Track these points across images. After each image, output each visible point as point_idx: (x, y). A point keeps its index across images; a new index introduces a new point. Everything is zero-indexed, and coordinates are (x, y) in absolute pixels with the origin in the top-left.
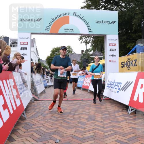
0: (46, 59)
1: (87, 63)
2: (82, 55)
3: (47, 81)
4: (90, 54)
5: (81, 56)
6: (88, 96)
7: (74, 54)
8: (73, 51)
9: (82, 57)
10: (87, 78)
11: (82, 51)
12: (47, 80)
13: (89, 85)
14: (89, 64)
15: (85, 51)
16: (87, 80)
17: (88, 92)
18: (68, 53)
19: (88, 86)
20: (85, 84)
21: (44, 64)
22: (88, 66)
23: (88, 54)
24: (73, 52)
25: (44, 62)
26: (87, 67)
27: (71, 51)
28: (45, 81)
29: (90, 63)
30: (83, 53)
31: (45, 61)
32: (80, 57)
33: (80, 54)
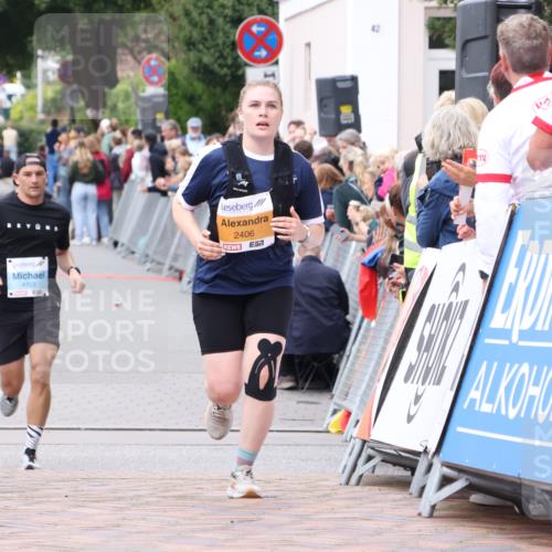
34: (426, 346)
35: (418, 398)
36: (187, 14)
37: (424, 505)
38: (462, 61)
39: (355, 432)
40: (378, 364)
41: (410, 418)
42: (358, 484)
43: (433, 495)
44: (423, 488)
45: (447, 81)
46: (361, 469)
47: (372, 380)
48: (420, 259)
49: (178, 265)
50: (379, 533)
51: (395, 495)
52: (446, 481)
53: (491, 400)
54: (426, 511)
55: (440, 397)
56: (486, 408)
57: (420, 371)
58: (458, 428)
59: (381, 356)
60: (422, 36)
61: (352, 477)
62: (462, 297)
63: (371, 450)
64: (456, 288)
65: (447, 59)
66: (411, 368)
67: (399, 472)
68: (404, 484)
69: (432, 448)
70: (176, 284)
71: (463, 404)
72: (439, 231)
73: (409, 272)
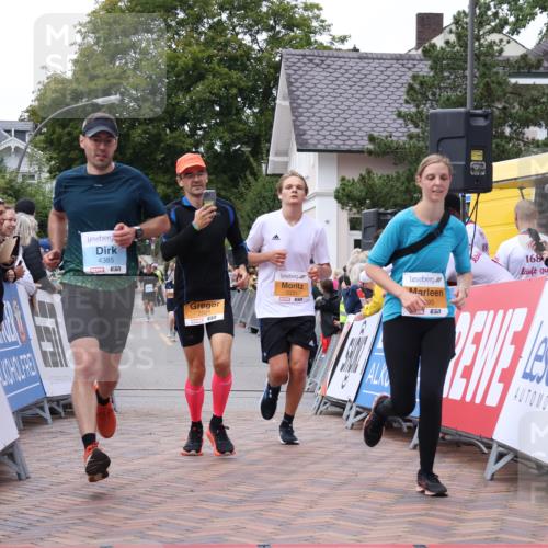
0: (32, 112)
1: (477, 156)
2: (424, 69)
3: (48, 347)
4: (511, 52)
5: (407, 78)
6: (494, 512)
7: (339, 55)
8: (324, 28)
9: (418, 91)
10: (481, 316)
11: (428, 24)
12: (43, 333)
13: (497, 388)
14: (501, 170)
15: (457, 21)
16: (477, 339)
17: (493, 467)
18: (274, 41)
19: (492, 401)
20: (459, 383)
21: (11, 163)
22: (484, 184)
23: (487, 59)
24: (324, 39)
25: (14, 142)
26: (472, 197)
27: (304, 24)
28: (27, 348)
29: (504, 155)
30: (439, 41)
31: (20, 134)
32: (402, 93)
33: (398, 58)
34: (349, 356)
35: (346, 378)
36: (248, 216)
37: (349, 424)
38: (364, 236)
39: (319, 392)
40: (329, 364)
41: (343, 387)
42: (321, 414)
43: (352, 420)
44: (348, 417)
45: (357, 244)
46: (322, 408)
47: (327, 370)
48: (346, 319)
49: (243, 320)
50: (330, 435)
51: (337, 419)
52: (358, 413)
53: (378, 378)
54: (350, 426)
55: (355, 378)
56: (375, 382)
57: (347, 366)
58: (364, 391)
59: (330, 360)
60: (346, 225)
61: (318, 412)
62: (365, 335)
63: (326, 400)
64: (362, 331)
65: (358, 235)
66: (343, 365)
67: (338, 410)
68: (340, 415)
69: (352, 399)
70: (243, 329)
71: (366, 381)
72: (354, 307)
73: (342, 324)
